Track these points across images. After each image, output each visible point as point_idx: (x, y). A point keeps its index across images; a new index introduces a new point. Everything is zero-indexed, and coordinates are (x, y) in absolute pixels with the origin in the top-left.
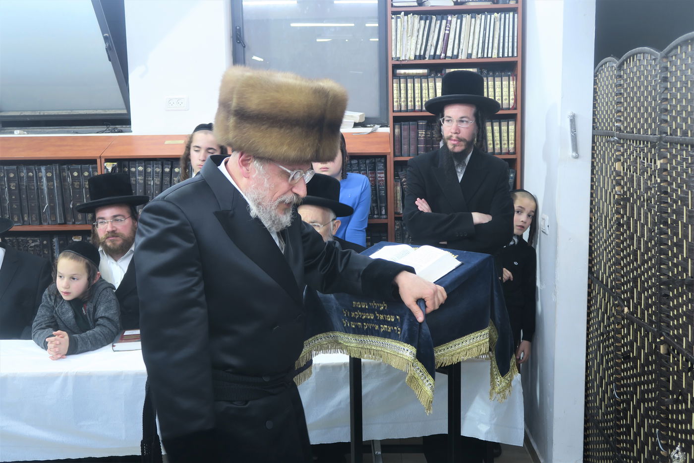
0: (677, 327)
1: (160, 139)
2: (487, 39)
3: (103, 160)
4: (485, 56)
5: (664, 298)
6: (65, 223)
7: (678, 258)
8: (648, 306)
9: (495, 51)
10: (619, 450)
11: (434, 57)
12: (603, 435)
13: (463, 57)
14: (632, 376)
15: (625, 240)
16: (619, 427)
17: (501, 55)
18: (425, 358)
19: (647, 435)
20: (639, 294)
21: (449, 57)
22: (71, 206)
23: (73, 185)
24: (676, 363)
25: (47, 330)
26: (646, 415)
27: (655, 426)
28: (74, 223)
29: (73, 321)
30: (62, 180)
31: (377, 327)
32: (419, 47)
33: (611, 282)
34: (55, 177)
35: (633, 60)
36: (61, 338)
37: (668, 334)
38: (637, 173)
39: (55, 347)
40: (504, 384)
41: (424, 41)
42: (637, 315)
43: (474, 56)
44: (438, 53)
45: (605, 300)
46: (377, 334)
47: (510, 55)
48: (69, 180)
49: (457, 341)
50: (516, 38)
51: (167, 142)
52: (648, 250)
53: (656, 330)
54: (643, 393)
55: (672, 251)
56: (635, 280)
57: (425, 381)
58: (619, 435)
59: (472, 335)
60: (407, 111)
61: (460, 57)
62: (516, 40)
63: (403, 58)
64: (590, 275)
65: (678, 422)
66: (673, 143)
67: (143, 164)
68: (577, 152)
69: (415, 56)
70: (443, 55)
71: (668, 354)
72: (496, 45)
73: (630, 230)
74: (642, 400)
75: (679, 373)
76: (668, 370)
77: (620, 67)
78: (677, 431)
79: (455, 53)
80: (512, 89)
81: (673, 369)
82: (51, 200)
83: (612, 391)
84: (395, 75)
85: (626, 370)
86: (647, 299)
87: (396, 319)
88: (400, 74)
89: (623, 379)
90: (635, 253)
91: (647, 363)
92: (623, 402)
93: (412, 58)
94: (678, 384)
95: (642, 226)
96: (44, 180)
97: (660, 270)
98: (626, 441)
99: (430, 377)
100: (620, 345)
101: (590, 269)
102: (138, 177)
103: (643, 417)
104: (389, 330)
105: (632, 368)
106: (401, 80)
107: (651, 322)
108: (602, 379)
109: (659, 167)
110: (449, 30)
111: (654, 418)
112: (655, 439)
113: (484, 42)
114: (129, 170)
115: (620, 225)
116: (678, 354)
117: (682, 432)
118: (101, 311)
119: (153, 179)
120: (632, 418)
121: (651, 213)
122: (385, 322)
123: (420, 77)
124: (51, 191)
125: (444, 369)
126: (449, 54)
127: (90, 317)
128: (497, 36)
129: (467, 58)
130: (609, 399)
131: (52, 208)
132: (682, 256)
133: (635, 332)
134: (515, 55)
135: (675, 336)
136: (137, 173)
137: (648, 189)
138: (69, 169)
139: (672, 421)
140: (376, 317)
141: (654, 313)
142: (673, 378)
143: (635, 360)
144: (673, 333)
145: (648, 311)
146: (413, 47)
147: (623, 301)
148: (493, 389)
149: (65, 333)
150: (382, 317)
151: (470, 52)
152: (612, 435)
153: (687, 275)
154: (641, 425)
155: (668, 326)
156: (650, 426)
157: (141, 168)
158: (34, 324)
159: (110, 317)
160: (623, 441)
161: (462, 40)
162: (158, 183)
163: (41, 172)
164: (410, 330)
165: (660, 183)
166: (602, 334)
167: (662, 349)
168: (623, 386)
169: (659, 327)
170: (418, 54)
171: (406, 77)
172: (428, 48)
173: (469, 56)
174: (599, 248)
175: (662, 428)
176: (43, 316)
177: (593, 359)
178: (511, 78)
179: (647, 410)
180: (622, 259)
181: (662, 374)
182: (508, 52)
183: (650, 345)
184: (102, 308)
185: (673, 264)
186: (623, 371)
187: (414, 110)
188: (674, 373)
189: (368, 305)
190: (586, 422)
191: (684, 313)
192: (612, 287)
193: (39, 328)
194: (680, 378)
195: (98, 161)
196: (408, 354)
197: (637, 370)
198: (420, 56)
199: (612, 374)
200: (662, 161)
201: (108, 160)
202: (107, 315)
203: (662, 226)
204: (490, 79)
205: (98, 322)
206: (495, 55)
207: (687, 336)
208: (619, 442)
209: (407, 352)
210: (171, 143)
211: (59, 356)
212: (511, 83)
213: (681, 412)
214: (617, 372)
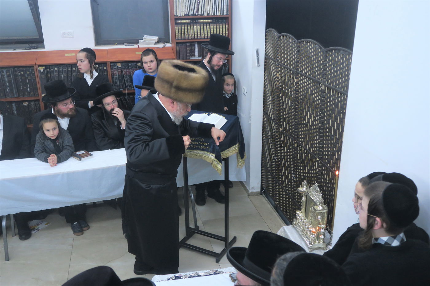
0: (301, 138)
1: (62, 53)
2: (216, 7)
3: (37, 66)
4: (215, 14)
5: (296, 128)
6: (19, 97)
7: (302, 115)
8: (290, 129)
9: (220, 13)
10: (277, 178)
11: (193, 14)
12: (269, 172)
13: (206, 15)
14: (283, 153)
15: (281, 103)
16: (277, 170)
17: (222, 14)
18: (218, 158)
19: (288, 173)
20: (286, 125)
21: (199, 15)
22: (22, 89)
23: (21, 78)
24: (301, 150)
25: (43, 153)
26: (288, 166)
27: (292, 171)
28: (23, 96)
29: (53, 148)
30: (16, 76)
31: (199, 147)
32: (186, 10)
33: (274, 117)
34: (11, 75)
35: (285, 37)
36: (53, 157)
37: (298, 140)
38: (286, 80)
39: (53, 161)
40: (242, 162)
41: (189, 7)
42: (285, 131)
43: (210, 14)
44: (195, 13)
45: (271, 123)
46: (200, 149)
47: (226, 14)
48: (19, 76)
49: (228, 150)
50: (228, 6)
51: (66, 55)
52: (290, 109)
53: (293, 138)
54: (287, 159)
55: (300, 112)
56: (284, 119)
57: (219, 165)
58: (277, 173)
59: (233, 147)
60: (182, 39)
61: (204, 15)
62: (228, 7)
63: (179, 15)
64: (264, 113)
65: (301, 170)
66: (302, 75)
67: (57, 67)
68: (259, 64)
69: (185, 14)
70: (197, 14)
71: (298, 146)
72: (220, 9)
73: (282, 100)
74: (287, 161)
75: (302, 154)
76: (297, 152)
77: (279, 37)
78: (300, 173)
79: (202, 13)
80: (227, 29)
81: (299, 152)
82: (11, 86)
83: (274, 157)
84: (176, 23)
85: (280, 150)
86: (289, 126)
87: (207, 144)
88: (178, 22)
89: (279, 153)
90: (285, 109)
91: (289, 149)
92: (279, 161)
93: (184, 15)
94: (301, 157)
95: (288, 100)
96: (6, 76)
97: (295, 118)
98: (280, 175)
99: (220, 163)
100: (277, 141)
101: (264, 110)
102: (55, 73)
103: (287, 167)
104: (205, 148)
105: (283, 150)
106: (179, 25)
107: (291, 135)
108: (269, 152)
109: (295, 82)
110: (199, 2)
111: (292, 168)
112: (292, 175)
113: (215, 8)
114: (50, 69)
115: (278, 97)
116: (301, 147)
117: (302, 173)
118: (66, 143)
119: (63, 74)
120: (282, 167)
121: (292, 97)
122: (203, 145)
123: (187, 23)
124: (10, 82)
125: (224, 160)
126: (200, 13)
127: (60, 145)
128: (220, 5)
129: (207, 15)
130: (273, 160)
131: (11, 90)
132: (304, 115)
133: (284, 137)
134: (228, 14)
135: (300, 141)
136: (54, 71)
137: (291, 88)
138: (18, 71)
139: (299, 169)
140: (199, 144)
141: (292, 132)
142: (299, 155)
143: (284, 147)
144: (300, 140)
145: (290, 131)
146: (184, 10)
147: (279, 125)
148: (239, 164)
149: (55, 155)
150: (202, 143)
151: (209, 12)
152: (274, 173)
153: (305, 121)
154: (286, 170)
155: (298, 137)
156: (290, 171)
157: (56, 69)
158: (35, 151)
159: (70, 145)
160: (278, 175)
161: (205, 7)
162: (66, 76)
163: (4, 72)
164: (213, 148)
165: (296, 88)
166: (270, 136)
167: (296, 145)
168: (279, 156)
169: (294, 137)
170: (186, 13)
171: (181, 24)
172: (190, 10)
173: (208, 14)
174: (268, 102)
175: (294, 171)
176: (38, 147)
177: (265, 145)
178: (226, 24)
179: (288, 165)
180: (279, 110)
181: (295, 153)
182: (225, 13)
183: (290, 143)
184: (66, 142)
185: (300, 117)
186: (279, 150)
187: (185, 39)
188: (299, 153)
189: (196, 139)
190: (262, 167)
191: (304, 134)
192: (274, 119)
193: (39, 153)
194: (302, 155)
195: (35, 67)
196: (213, 157)
197: (285, 150)
198: (187, 14)
199: (274, 151)
200: (297, 80)
201: (40, 66)
202: (69, 145)
203: (296, 103)
204: (218, 24)
205: (65, 148)
206: (219, 14)
207: (305, 142)
208: (277, 175)
209: (213, 156)
210: (69, 55)
211: (55, 165)
212: (226, 26)
213: (302, 166)
214: (276, 151)
